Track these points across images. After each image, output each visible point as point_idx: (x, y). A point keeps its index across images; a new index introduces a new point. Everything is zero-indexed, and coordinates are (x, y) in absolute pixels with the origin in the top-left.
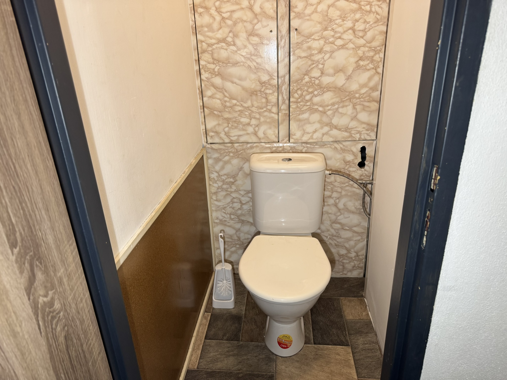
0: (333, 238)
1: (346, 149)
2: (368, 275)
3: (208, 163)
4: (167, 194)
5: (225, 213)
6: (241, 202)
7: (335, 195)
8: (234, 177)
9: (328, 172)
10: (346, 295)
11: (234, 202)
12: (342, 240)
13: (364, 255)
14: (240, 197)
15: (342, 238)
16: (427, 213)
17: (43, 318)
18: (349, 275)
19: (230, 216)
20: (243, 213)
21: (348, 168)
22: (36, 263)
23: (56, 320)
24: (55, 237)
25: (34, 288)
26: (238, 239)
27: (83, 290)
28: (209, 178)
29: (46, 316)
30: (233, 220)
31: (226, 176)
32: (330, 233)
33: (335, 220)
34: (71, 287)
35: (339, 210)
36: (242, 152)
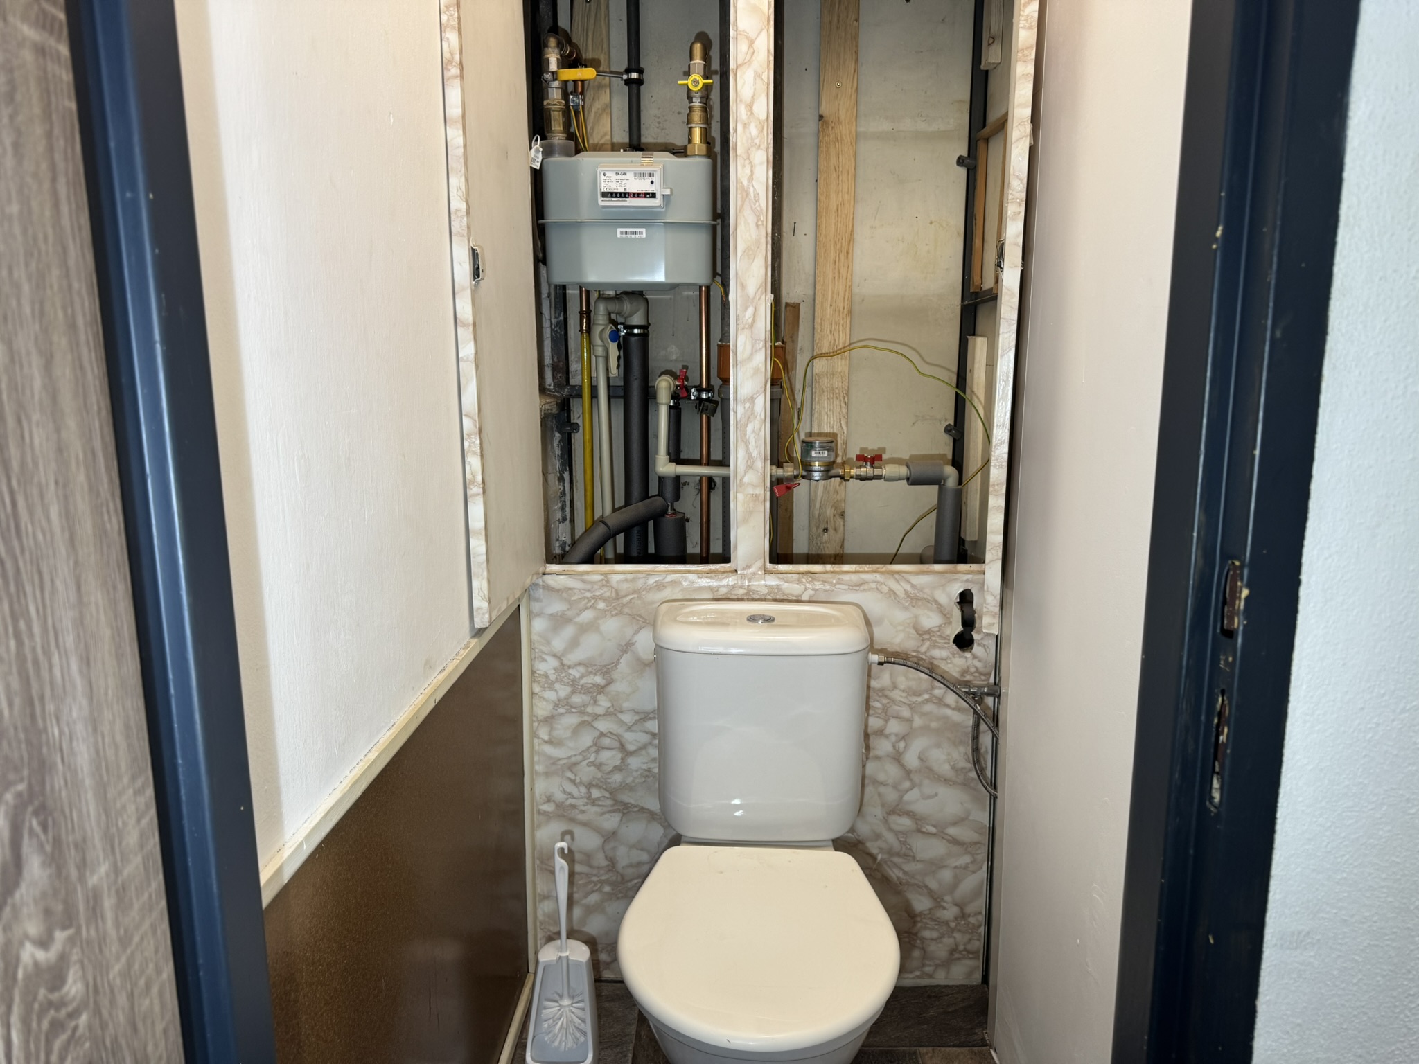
0: (891, 861)
1: (920, 595)
2: (999, 976)
3: (533, 629)
4: (416, 703)
5: (573, 781)
6: (622, 747)
7: (894, 727)
8: (607, 670)
9: (875, 658)
10: (937, 1042)
11: (603, 748)
12: (919, 866)
13: (980, 913)
14: (620, 731)
15: (917, 861)
16: (1218, 700)
17: (26, 1022)
18: (940, 978)
19: (588, 790)
20: (629, 780)
21: (928, 649)
22: (30, 823)
23: (63, 1037)
24: (97, 752)
25: (14, 906)
26: (608, 865)
27: (156, 951)
28: (533, 672)
29: (35, 1017)
30: (597, 802)
31: (582, 669)
32: (884, 845)
33: (897, 805)
34: (122, 932)
35: (908, 773)
36: (631, 597)
